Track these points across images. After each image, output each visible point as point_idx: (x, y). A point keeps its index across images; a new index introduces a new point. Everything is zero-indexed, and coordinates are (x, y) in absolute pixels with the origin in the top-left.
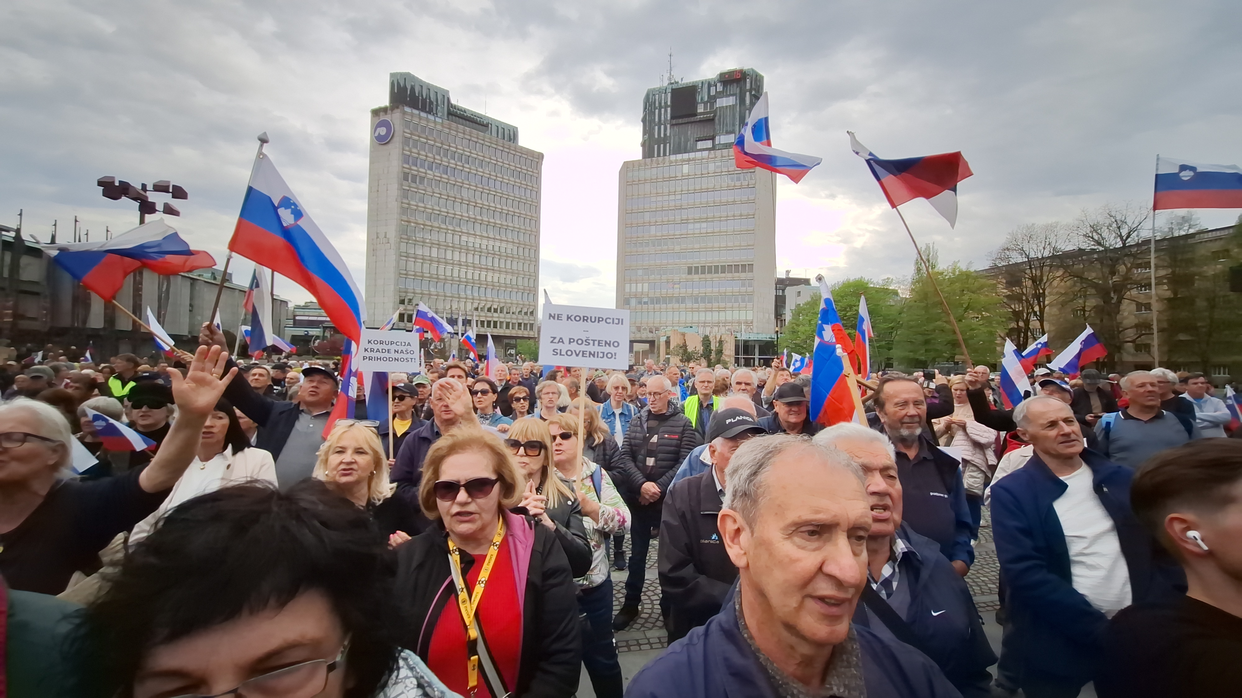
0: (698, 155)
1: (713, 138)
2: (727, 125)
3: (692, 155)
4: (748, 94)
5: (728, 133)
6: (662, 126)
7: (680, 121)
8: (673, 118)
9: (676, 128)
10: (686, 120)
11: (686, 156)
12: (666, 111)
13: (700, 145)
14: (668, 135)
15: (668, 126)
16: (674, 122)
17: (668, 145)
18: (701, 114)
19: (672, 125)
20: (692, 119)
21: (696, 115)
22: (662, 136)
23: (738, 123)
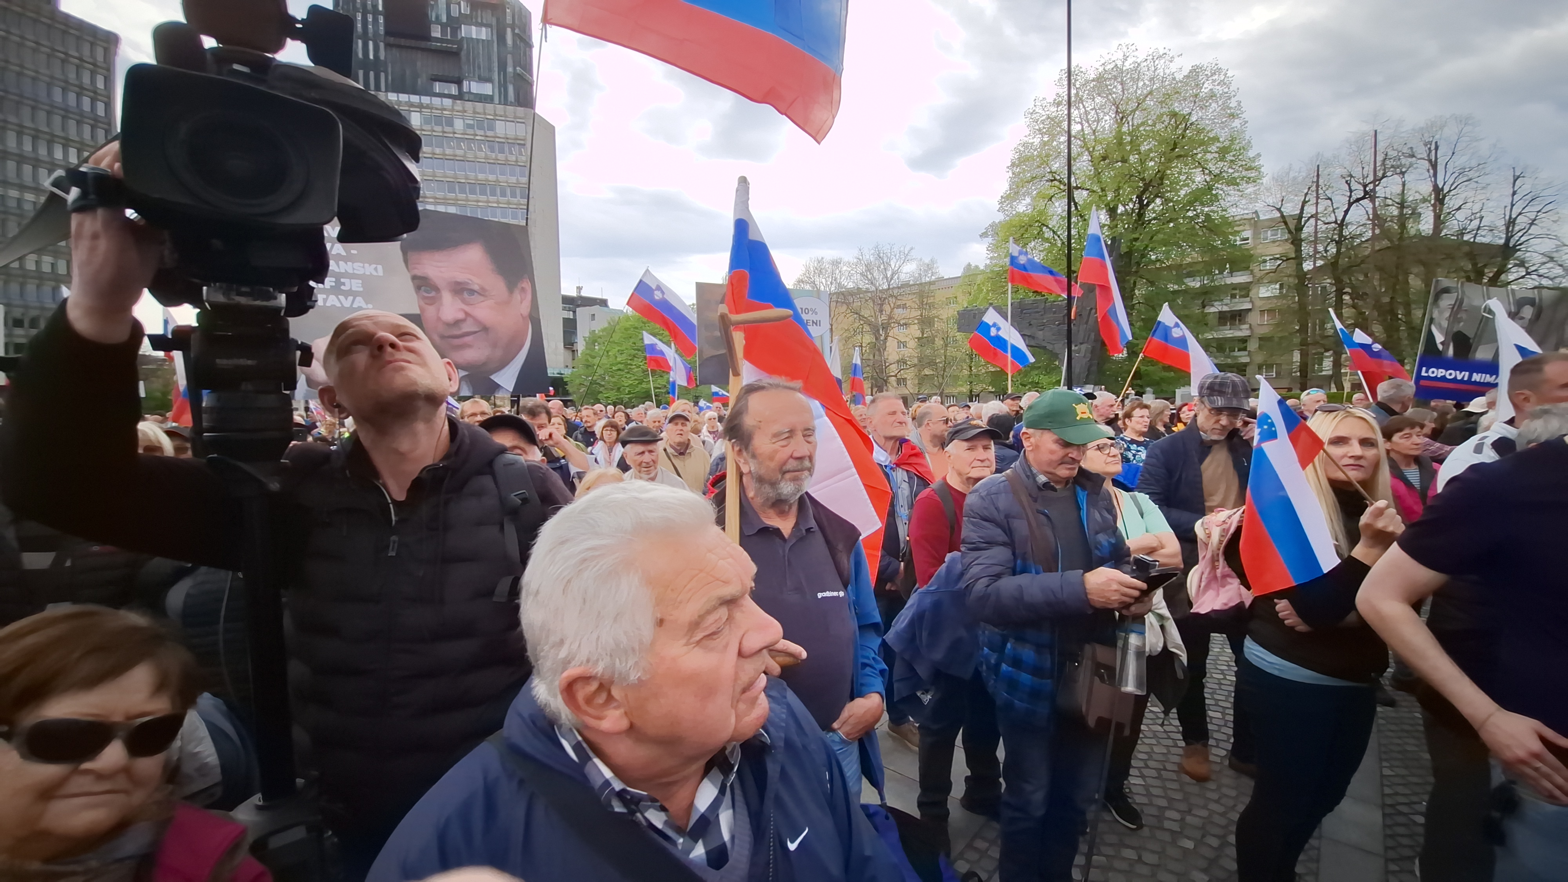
0: (436, 101)
1: (459, 82)
2: (479, 68)
3: (426, 100)
4: (509, 30)
5: (483, 79)
6: (371, 44)
7: (403, 42)
8: (388, 33)
9: (395, 52)
10: (413, 43)
11: (415, 99)
12: (375, 20)
13: (438, 87)
14: (382, 57)
15: (382, 45)
16: (392, 40)
17: (383, 75)
18: (437, 40)
19: (388, 46)
20: (423, 44)
21: (429, 41)
22: (371, 57)
23: (496, 69)
